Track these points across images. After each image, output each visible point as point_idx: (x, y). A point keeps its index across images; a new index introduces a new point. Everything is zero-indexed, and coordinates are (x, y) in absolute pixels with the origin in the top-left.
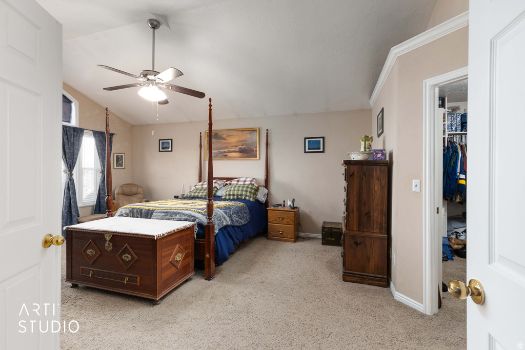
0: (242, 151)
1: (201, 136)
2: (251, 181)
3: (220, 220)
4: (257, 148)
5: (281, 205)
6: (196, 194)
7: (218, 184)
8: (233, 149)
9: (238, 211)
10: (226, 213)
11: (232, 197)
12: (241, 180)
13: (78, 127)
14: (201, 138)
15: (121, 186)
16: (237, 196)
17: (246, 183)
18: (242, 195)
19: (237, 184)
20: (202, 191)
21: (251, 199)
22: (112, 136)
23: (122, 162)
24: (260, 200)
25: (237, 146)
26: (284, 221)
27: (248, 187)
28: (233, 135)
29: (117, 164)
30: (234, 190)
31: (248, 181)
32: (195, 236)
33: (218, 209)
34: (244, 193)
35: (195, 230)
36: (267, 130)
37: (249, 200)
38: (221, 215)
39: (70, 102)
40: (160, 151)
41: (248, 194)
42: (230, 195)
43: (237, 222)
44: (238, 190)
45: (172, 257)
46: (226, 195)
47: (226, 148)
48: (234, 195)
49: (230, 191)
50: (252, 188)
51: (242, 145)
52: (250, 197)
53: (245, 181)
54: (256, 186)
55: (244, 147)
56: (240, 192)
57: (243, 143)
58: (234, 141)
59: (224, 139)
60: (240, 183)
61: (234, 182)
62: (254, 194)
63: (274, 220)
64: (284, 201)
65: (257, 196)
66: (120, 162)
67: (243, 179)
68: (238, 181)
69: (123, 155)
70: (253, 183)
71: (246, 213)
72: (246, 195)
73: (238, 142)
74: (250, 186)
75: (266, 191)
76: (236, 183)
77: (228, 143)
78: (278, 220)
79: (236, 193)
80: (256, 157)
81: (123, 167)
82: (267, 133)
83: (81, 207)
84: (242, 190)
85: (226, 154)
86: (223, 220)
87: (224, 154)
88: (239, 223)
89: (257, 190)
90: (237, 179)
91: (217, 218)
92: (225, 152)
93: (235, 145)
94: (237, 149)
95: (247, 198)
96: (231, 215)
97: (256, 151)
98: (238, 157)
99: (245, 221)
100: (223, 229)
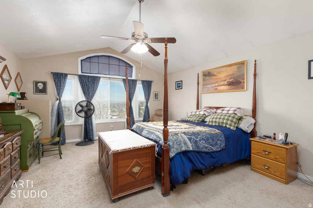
0: (230, 84)
1: (198, 76)
2: (234, 111)
3: (179, 145)
4: (244, 79)
5: (270, 137)
6: (189, 119)
7: (207, 112)
8: (222, 83)
9: (210, 138)
10: (190, 139)
11: (214, 124)
12: (226, 109)
13: (135, 79)
14: (198, 78)
15: (156, 111)
16: (219, 123)
17: (229, 112)
18: (223, 123)
19: (221, 113)
20: (194, 117)
21: (232, 128)
22: (152, 82)
23: (158, 97)
24: (244, 129)
25: (226, 80)
26: (271, 156)
27: (230, 116)
28: (222, 71)
29: (155, 98)
30: (216, 118)
31: (232, 110)
32: (156, 155)
33: (183, 135)
34: (225, 121)
35: (156, 150)
36: (255, 61)
37: (229, 128)
38: (182, 140)
39: (132, 67)
40: (176, 89)
41: (229, 122)
42: (212, 122)
43: (206, 148)
44: (220, 118)
45: (129, 168)
46: (209, 122)
47: (217, 82)
48: (216, 122)
49: (213, 118)
50: (234, 117)
51: (230, 79)
52: (231, 125)
53: (228, 111)
54: (239, 115)
55: (232, 80)
56: (221, 120)
57: (231, 77)
58: (222, 76)
59: (215, 75)
60: (224, 112)
61: (219, 111)
62: (235, 123)
63: (258, 153)
64: (275, 134)
65: (240, 126)
66: (157, 97)
67: (227, 109)
68: (223, 110)
69: (159, 93)
70: (236, 112)
71: (221, 141)
72: (226, 124)
73: (227, 76)
74: (232, 115)
75: (253, 121)
76: (220, 111)
77: (218, 78)
78: (264, 154)
79: (217, 120)
80: (244, 88)
81: (159, 100)
82: (255, 64)
83: (136, 121)
84: (224, 119)
85: (217, 88)
86: (183, 145)
87: (215, 88)
88: (209, 150)
89: (240, 119)
90: (222, 109)
91: (177, 143)
92: (216, 86)
93: (224, 79)
94: (225, 83)
95: (228, 126)
96: (196, 141)
97: (244, 82)
98: (227, 90)
99: (217, 148)
100: (181, 154)
